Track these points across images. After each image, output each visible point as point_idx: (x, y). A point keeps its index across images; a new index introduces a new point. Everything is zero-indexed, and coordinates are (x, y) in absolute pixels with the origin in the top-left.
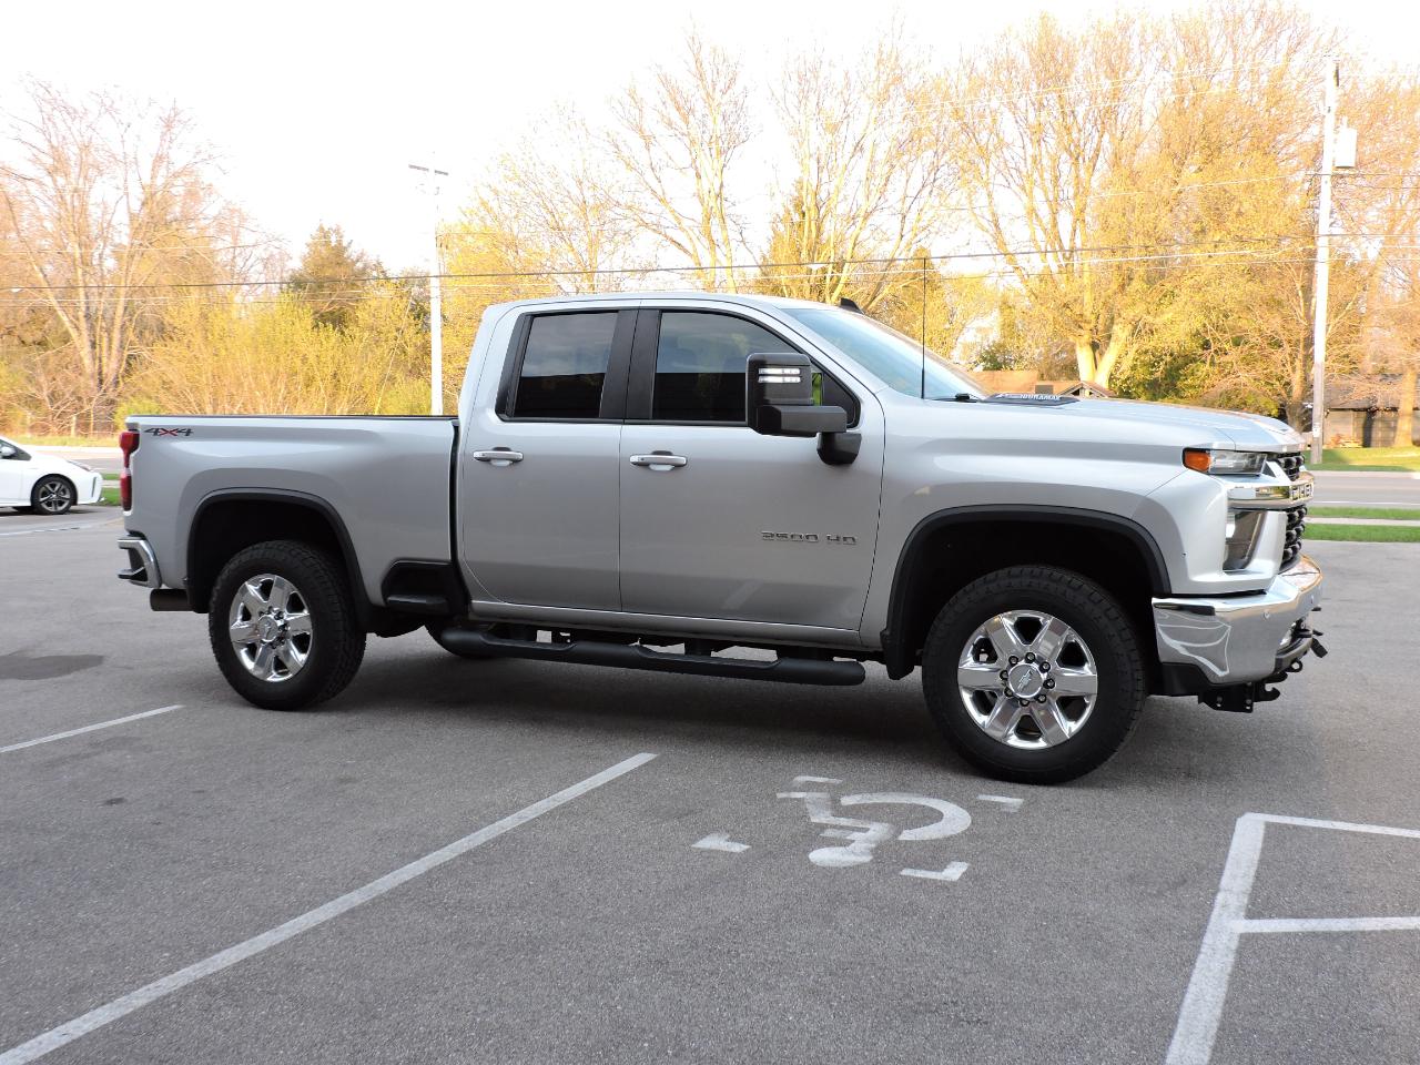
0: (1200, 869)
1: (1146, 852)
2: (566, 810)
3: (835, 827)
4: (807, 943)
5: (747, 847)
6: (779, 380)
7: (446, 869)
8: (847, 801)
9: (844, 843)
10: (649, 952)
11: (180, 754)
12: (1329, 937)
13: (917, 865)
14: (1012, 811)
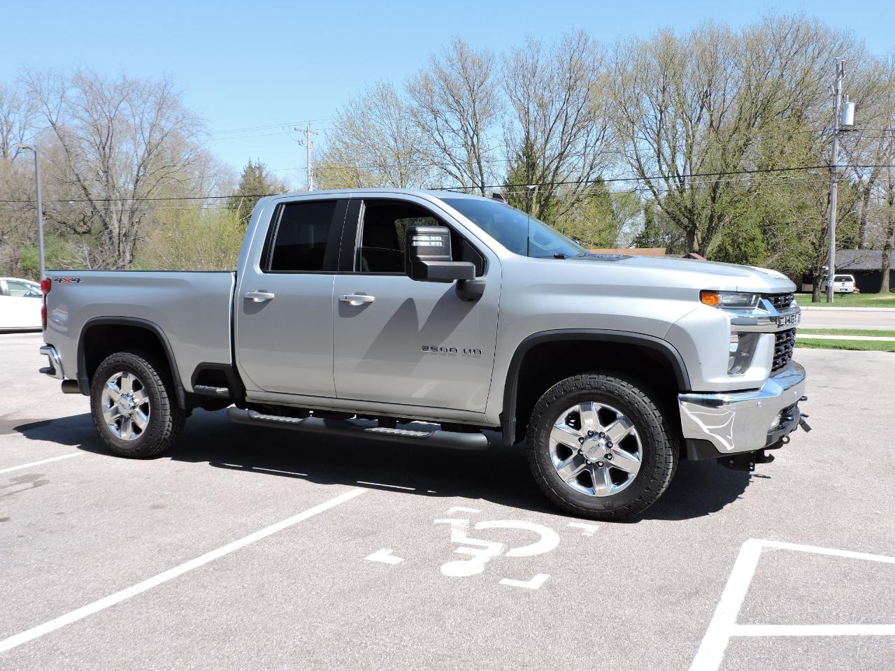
0: (710, 581)
1: (674, 568)
2: (291, 531)
3: (466, 545)
4: (418, 638)
5: (402, 560)
6: (427, 244)
7: (193, 574)
8: (480, 526)
9: (467, 558)
10: (305, 643)
11: (64, 486)
12: (794, 640)
13: (513, 576)
14: (589, 535)
